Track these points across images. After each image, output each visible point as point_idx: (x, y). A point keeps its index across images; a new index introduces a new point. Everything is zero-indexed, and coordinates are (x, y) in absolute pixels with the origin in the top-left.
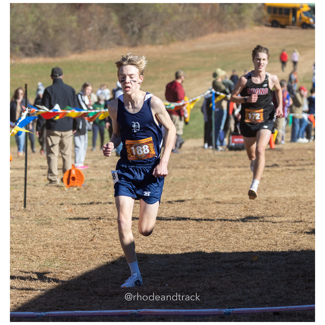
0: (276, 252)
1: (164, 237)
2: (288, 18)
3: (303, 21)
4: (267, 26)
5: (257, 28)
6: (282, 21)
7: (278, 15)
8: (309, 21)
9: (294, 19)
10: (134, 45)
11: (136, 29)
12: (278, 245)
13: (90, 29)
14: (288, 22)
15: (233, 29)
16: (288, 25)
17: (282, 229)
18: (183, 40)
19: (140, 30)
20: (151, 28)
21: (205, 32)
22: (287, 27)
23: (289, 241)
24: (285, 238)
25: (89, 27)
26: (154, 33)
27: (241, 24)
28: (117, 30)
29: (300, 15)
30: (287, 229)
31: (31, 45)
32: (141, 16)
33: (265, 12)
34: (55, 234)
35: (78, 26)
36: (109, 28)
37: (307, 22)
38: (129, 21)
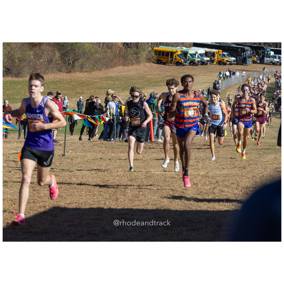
4: (154, 63)
5: (148, 64)
6: (164, 60)
7: (161, 56)
9: (171, 59)
10: (70, 72)
11: (71, 62)
16: (167, 63)
18: (100, 70)
20: (80, 61)
21: (115, 66)
25: (41, 59)
26: (82, 64)
27: (138, 61)
28: (59, 62)
29: (175, 56)
33: (153, 54)
35: (34, 58)
36: (54, 60)
37: (180, 61)
38: (67, 56)
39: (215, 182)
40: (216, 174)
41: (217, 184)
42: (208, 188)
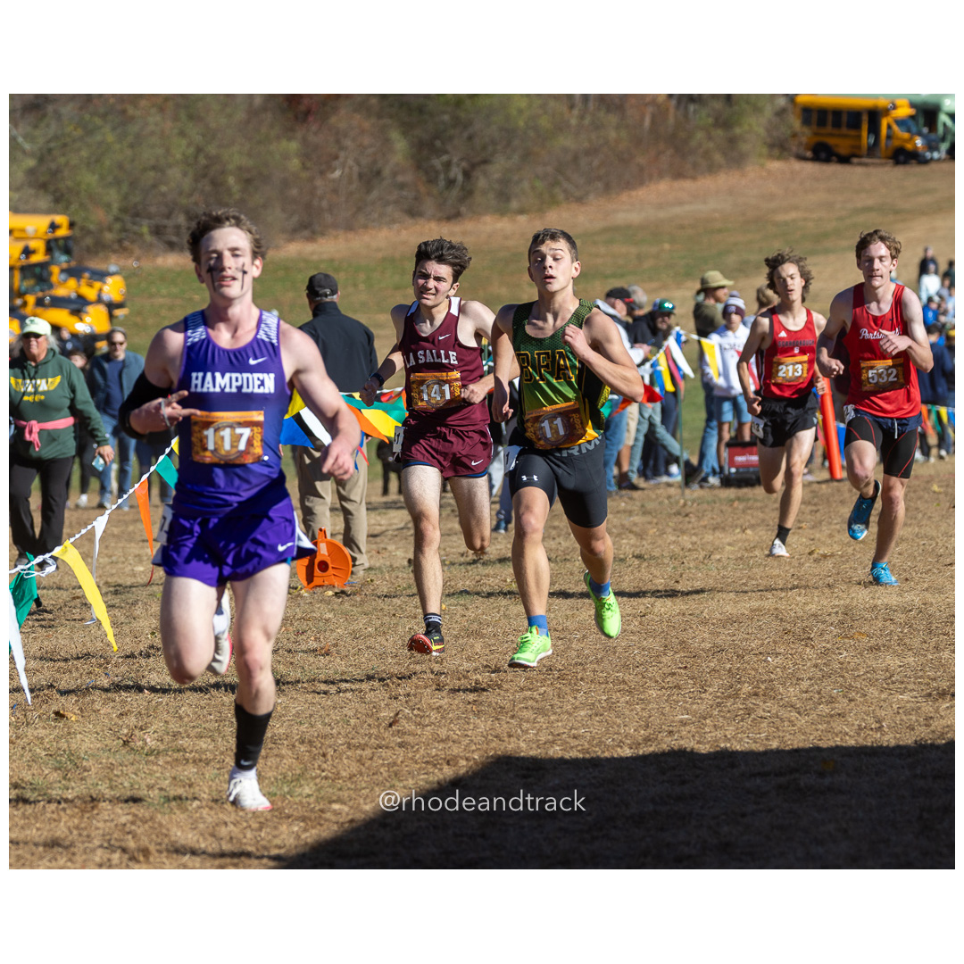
0: (881, 747)
1: (582, 713)
2: (859, 137)
3: (896, 143)
4: (802, 158)
5: (775, 165)
6: (843, 146)
7: (829, 129)
8: (913, 143)
9: (872, 140)
11: (456, 173)
12: (886, 730)
13: (337, 174)
15: (712, 169)
16: (858, 156)
17: (891, 686)
18: (580, 200)
19: (467, 174)
20: (497, 169)
21: (640, 179)
22: (855, 160)
23: (914, 718)
24: (901, 711)
25: (334, 170)
26: (505, 182)
27: (734, 156)
28: (408, 177)
29: (889, 127)
30: (905, 688)
31: (181, 219)
32: (470, 138)
33: (796, 123)
34: (294, 712)
35: (304, 167)
36: (386, 172)
37: (909, 146)
38: (438, 152)
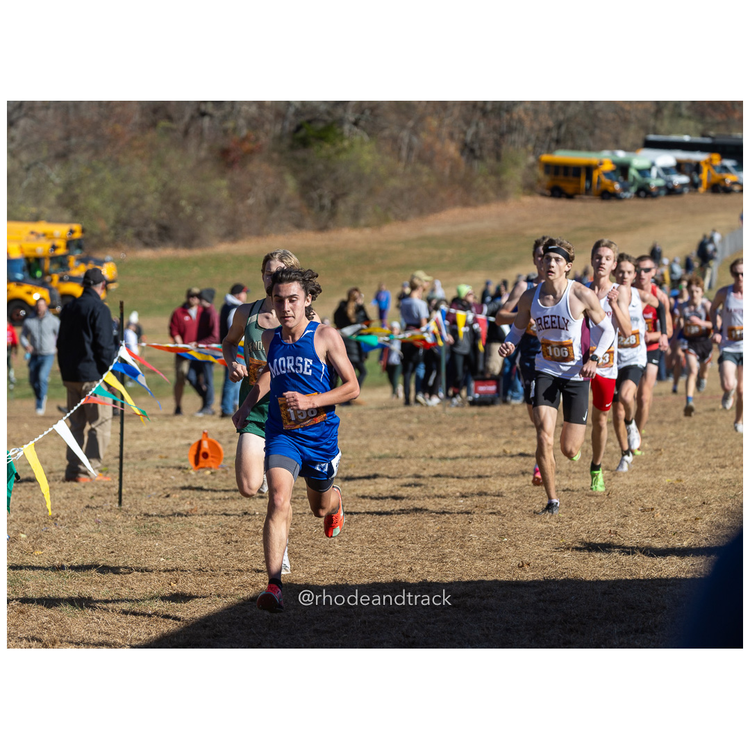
2: (579, 183)
3: (602, 187)
4: (543, 195)
5: (527, 199)
6: (569, 188)
7: (561, 177)
8: (613, 187)
9: (588, 185)
10: (323, 228)
11: (327, 202)
13: (250, 201)
14: (579, 188)
15: (487, 201)
16: (579, 194)
18: (404, 220)
19: (333, 203)
20: (352, 199)
21: (441, 207)
22: (577, 196)
25: (248, 198)
26: (357, 207)
27: (501, 193)
28: (296, 203)
29: (599, 177)
31: (153, 228)
32: (336, 180)
33: (540, 172)
35: (231, 196)
36: (283, 200)
37: (611, 189)
38: (315, 189)
39: (699, 503)
40: (704, 481)
41: (704, 509)
42: (682, 517)
